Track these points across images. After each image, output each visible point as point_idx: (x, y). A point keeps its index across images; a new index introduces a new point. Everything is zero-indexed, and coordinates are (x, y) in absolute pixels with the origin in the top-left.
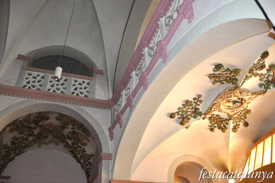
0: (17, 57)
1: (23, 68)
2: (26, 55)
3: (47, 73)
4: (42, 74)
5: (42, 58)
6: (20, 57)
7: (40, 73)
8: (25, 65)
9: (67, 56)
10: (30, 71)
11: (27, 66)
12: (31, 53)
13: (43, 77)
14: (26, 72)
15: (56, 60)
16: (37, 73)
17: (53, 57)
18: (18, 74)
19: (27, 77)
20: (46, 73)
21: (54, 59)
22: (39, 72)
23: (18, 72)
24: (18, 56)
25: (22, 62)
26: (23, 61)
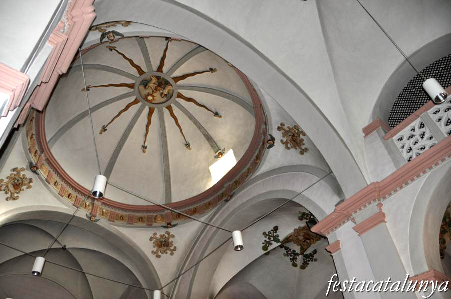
0: (364, 134)
1: (384, 139)
2: (371, 121)
3: (421, 113)
4: (416, 123)
5: (394, 106)
6: (367, 131)
7: (412, 124)
8: (383, 133)
9: (411, 80)
10: (395, 134)
11: (386, 132)
12: (374, 113)
13: (422, 125)
14: (393, 141)
15: (415, 89)
16: (409, 127)
17: (406, 90)
18: (386, 152)
19: (401, 145)
20: (421, 115)
21: (410, 91)
22: (409, 124)
23: (382, 150)
24: (363, 131)
25: (376, 134)
26: (375, 131)
